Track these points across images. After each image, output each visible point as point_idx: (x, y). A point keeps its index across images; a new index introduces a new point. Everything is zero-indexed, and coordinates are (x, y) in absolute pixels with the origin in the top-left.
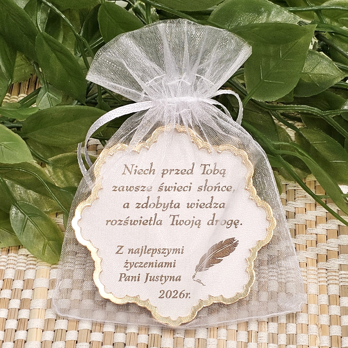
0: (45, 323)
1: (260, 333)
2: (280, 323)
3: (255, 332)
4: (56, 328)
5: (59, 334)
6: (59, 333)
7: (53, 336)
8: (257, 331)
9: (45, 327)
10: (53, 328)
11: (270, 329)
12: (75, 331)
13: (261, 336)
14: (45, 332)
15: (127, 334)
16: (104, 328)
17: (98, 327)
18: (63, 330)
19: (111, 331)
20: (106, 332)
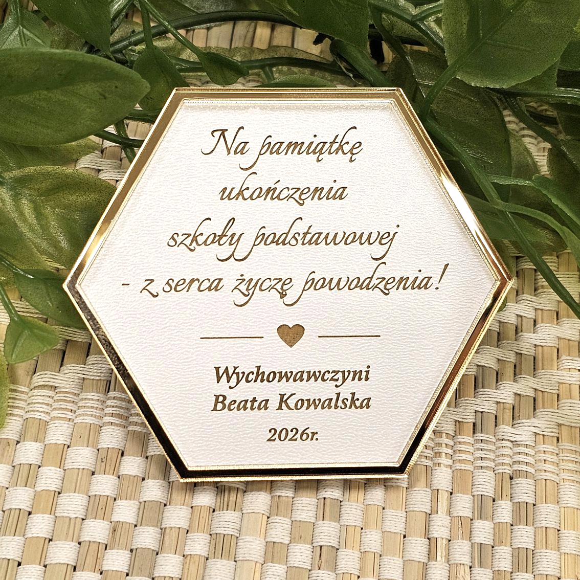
12: (38, 567)
16: (105, 562)
17: (90, 560)
18: (11, 561)
19: (120, 570)
20: (108, 571)
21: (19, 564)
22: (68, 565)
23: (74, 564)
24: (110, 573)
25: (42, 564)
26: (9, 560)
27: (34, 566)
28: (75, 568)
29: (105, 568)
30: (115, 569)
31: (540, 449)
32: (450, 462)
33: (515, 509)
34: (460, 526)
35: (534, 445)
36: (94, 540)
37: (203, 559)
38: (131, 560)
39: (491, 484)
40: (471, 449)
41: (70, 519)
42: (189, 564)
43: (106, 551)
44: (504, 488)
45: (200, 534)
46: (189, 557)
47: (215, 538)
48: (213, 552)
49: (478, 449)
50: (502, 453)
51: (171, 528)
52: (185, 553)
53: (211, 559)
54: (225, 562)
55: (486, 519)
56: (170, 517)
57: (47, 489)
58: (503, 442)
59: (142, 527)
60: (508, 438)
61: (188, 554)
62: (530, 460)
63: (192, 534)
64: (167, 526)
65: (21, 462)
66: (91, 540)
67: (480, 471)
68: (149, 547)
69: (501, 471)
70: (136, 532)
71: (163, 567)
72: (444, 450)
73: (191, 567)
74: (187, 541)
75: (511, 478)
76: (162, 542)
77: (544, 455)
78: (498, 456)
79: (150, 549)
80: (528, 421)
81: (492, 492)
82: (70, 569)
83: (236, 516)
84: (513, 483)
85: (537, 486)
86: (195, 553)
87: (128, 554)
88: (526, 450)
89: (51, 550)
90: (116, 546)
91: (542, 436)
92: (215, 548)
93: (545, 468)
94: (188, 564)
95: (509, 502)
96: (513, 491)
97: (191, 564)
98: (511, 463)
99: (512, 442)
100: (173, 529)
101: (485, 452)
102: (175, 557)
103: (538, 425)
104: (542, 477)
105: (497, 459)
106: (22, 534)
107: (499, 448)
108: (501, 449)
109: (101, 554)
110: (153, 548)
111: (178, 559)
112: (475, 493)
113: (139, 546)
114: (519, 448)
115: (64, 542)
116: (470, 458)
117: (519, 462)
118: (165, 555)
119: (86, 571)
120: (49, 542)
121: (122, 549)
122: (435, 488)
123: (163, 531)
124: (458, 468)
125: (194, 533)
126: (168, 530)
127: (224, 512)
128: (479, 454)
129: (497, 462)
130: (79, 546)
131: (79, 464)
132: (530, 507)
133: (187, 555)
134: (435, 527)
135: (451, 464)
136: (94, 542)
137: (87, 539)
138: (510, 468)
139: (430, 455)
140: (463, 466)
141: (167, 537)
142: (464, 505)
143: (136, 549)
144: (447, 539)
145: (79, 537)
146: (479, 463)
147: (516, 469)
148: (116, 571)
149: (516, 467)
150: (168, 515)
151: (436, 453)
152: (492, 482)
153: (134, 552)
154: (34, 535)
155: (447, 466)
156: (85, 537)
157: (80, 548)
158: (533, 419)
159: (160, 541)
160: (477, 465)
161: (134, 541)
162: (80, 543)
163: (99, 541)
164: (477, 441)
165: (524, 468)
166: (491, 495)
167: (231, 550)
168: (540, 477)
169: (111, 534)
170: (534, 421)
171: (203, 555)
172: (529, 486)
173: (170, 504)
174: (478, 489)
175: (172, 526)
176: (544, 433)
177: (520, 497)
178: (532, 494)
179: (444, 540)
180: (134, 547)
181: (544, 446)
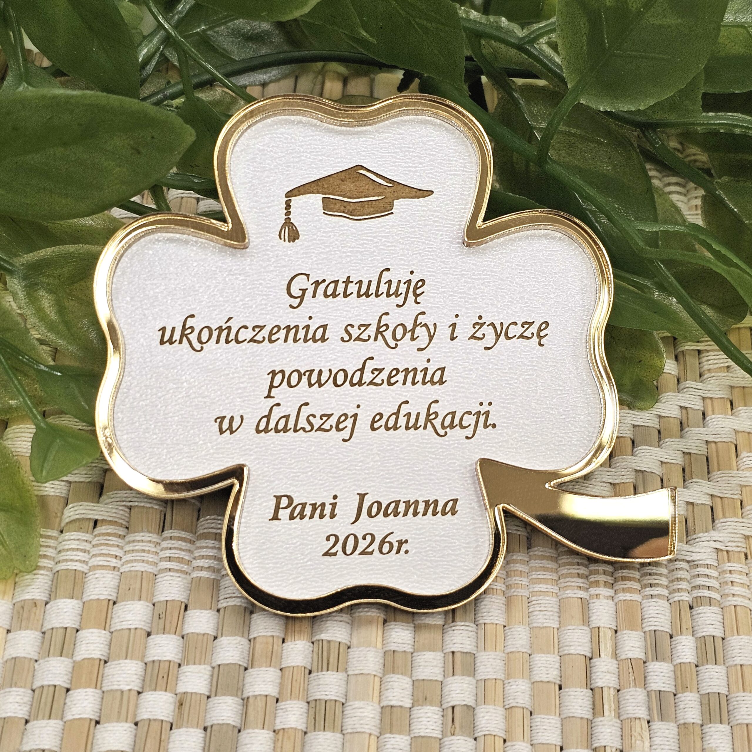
16: (171, 745)
17: (152, 743)
31: (725, 568)
32: (611, 592)
33: (699, 645)
34: (631, 670)
35: (716, 565)
36: (155, 718)
37: (300, 735)
38: (205, 741)
39: (665, 616)
40: (637, 574)
41: (122, 692)
42: (282, 741)
43: (172, 731)
44: (684, 620)
45: (295, 702)
46: (281, 733)
47: (314, 706)
48: (313, 723)
49: (645, 574)
50: (676, 577)
51: (256, 696)
52: (277, 728)
53: (311, 732)
54: (329, 734)
55: (663, 660)
56: (253, 683)
57: (90, 656)
58: (677, 562)
59: (217, 698)
60: (683, 557)
61: (279, 728)
62: (714, 583)
63: (284, 703)
64: (251, 694)
65: (54, 626)
66: (151, 717)
67: (650, 600)
68: (228, 722)
69: (676, 599)
70: (211, 704)
71: (248, 746)
72: (603, 577)
73: (284, 744)
74: (278, 712)
75: (691, 608)
76: (245, 715)
77: (730, 575)
78: (673, 581)
79: (228, 724)
80: (706, 534)
81: (667, 626)
83: (340, 677)
84: (694, 613)
85: (725, 615)
86: (289, 726)
87: (201, 733)
88: (707, 571)
89: (98, 735)
90: (184, 724)
91: (725, 553)
92: (315, 718)
93: (733, 592)
94: (280, 741)
95: (690, 637)
96: (694, 624)
97: (285, 740)
98: (689, 589)
99: (688, 562)
100: (259, 698)
101: (655, 577)
102: (263, 733)
103: (720, 539)
104: (730, 603)
105: (671, 585)
106: (60, 716)
107: (673, 570)
108: (674, 573)
109: (165, 735)
110: (233, 723)
111: (267, 736)
112: (647, 629)
113: (216, 722)
114: (698, 569)
115: (115, 723)
116: (637, 586)
117: (699, 587)
118: (250, 731)
120: (96, 725)
121: (193, 727)
122: (594, 625)
123: (245, 701)
124: (621, 598)
125: (287, 700)
126: (251, 700)
127: (324, 673)
128: (648, 580)
129: (671, 589)
130: (135, 727)
131: (130, 622)
132: (719, 642)
133: (279, 730)
134: (598, 674)
135: (613, 595)
136: (155, 720)
137: (145, 716)
138: (688, 595)
139: (585, 585)
140: (628, 596)
141: (251, 709)
142: (633, 644)
143: (212, 726)
144: (615, 688)
145: (135, 715)
146: (649, 591)
147: (695, 595)
149: (696, 593)
150: (251, 680)
151: (592, 583)
152: (667, 614)
153: (209, 730)
154: (75, 717)
155: (607, 598)
156: (143, 715)
157: (136, 730)
158: (713, 532)
159: (242, 714)
160: (646, 593)
161: (208, 716)
162: (136, 724)
163: (162, 718)
164: (643, 564)
165: (707, 593)
166: (667, 630)
167: (336, 719)
168: (728, 604)
169: (177, 709)
170: (715, 535)
171: (299, 728)
172: (715, 615)
173: (252, 667)
174: (649, 623)
175: (256, 693)
176: (727, 548)
177: (705, 630)
178: (720, 626)
179: (611, 690)
180: (208, 724)
181: (729, 564)
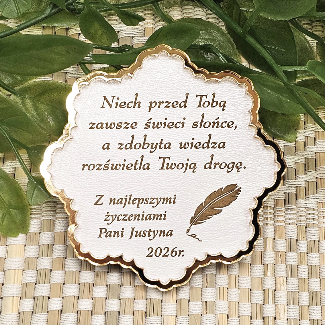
0: (23, 288)
1: (278, 291)
2: (301, 278)
3: (272, 290)
4: (36, 295)
5: (39, 303)
6: (40, 301)
7: (32, 305)
8: (275, 289)
9: (22, 294)
10: (32, 295)
11: (290, 286)
12: (59, 298)
13: (279, 296)
14: (23, 300)
15: (121, 300)
16: (94, 293)
17: (86, 292)
18: (44, 297)
19: (103, 296)
20: (96, 297)
21: (49, 298)
22: (75, 296)
23: (78, 296)
24: (97, 298)
25: (61, 297)
26: (43, 296)
27: (57, 298)
28: (78, 297)
29: (94, 296)
30: (100, 296)
31: (321, 210)
32: (272, 222)
33: (308, 244)
34: (280, 256)
35: (317, 209)
36: (87, 282)
37: (145, 287)
38: (107, 291)
39: (295, 232)
40: (284, 214)
41: (73, 272)
42: (138, 290)
43: (94, 287)
44: (302, 234)
49: (287, 214)
50: (300, 215)
51: (127, 272)
55: (293, 251)
57: (59, 257)
58: (301, 208)
59: (111, 272)
60: (303, 206)
61: (137, 285)
62: (316, 217)
65: (44, 243)
67: (289, 225)
69: (300, 224)
70: (109, 276)
71: (125, 293)
72: (269, 216)
74: (136, 278)
75: (306, 228)
77: (323, 214)
78: (298, 216)
79: (116, 284)
80: (313, 196)
81: (295, 236)
82: (76, 298)
84: (307, 230)
85: (320, 231)
87: (105, 288)
88: (313, 212)
90: (99, 284)
91: (321, 204)
93: (323, 221)
95: (305, 241)
96: (307, 235)
98: (305, 220)
99: (305, 208)
101: (291, 215)
102: (130, 287)
103: (319, 198)
105: (298, 218)
106: (49, 282)
107: (299, 212)
109: (91, 289)
110: (118, 284)
111: (132, 288)
112: (287, 238)
113: (111, 283)
114: (309, 211)
115: (71, 285)
116: (283, 219)
117: (309, 219)
118: (125, 287)
119: (84, 298)
120: (63, 285)
121: (102, 286)
122: (265, 237)
124: (277, 225)
128: (288, 216)
129: (298, 220)
130: (79, 285)
132: (317, 243)
134: (266, 258)
135: (273, 223)
136: (87, 283)
138: (305, 223)
139: (262, 220)
140: (280, 224)
142: (282, 245)
144: (273, 264)
145: (79, 281)
146: (288, 222)
148: (100, 297)
149: (308, 221)
151: (265, 218)
152: (296, 231)
153: (109, 286)
154: (55, 282)
155: (271, 224)
156: (82, 281)
158: (316, 194)
159: (122, 279)
161: (108, 281)
162: (79, 284)
163: (90, 282)
164: (286, 209)
165: (313, 222)
166: (296, 238)
168: (321, 226)
169: (95, 278)
172: (316, 231)
174: (288, 236)
176: (322, 202)
177: (311, 238)
178: (317, 236)
179: (272, 264)
180: (108, 284)
181: (323, 209)
